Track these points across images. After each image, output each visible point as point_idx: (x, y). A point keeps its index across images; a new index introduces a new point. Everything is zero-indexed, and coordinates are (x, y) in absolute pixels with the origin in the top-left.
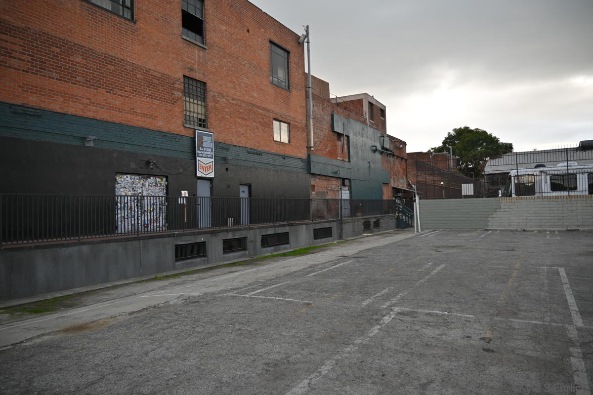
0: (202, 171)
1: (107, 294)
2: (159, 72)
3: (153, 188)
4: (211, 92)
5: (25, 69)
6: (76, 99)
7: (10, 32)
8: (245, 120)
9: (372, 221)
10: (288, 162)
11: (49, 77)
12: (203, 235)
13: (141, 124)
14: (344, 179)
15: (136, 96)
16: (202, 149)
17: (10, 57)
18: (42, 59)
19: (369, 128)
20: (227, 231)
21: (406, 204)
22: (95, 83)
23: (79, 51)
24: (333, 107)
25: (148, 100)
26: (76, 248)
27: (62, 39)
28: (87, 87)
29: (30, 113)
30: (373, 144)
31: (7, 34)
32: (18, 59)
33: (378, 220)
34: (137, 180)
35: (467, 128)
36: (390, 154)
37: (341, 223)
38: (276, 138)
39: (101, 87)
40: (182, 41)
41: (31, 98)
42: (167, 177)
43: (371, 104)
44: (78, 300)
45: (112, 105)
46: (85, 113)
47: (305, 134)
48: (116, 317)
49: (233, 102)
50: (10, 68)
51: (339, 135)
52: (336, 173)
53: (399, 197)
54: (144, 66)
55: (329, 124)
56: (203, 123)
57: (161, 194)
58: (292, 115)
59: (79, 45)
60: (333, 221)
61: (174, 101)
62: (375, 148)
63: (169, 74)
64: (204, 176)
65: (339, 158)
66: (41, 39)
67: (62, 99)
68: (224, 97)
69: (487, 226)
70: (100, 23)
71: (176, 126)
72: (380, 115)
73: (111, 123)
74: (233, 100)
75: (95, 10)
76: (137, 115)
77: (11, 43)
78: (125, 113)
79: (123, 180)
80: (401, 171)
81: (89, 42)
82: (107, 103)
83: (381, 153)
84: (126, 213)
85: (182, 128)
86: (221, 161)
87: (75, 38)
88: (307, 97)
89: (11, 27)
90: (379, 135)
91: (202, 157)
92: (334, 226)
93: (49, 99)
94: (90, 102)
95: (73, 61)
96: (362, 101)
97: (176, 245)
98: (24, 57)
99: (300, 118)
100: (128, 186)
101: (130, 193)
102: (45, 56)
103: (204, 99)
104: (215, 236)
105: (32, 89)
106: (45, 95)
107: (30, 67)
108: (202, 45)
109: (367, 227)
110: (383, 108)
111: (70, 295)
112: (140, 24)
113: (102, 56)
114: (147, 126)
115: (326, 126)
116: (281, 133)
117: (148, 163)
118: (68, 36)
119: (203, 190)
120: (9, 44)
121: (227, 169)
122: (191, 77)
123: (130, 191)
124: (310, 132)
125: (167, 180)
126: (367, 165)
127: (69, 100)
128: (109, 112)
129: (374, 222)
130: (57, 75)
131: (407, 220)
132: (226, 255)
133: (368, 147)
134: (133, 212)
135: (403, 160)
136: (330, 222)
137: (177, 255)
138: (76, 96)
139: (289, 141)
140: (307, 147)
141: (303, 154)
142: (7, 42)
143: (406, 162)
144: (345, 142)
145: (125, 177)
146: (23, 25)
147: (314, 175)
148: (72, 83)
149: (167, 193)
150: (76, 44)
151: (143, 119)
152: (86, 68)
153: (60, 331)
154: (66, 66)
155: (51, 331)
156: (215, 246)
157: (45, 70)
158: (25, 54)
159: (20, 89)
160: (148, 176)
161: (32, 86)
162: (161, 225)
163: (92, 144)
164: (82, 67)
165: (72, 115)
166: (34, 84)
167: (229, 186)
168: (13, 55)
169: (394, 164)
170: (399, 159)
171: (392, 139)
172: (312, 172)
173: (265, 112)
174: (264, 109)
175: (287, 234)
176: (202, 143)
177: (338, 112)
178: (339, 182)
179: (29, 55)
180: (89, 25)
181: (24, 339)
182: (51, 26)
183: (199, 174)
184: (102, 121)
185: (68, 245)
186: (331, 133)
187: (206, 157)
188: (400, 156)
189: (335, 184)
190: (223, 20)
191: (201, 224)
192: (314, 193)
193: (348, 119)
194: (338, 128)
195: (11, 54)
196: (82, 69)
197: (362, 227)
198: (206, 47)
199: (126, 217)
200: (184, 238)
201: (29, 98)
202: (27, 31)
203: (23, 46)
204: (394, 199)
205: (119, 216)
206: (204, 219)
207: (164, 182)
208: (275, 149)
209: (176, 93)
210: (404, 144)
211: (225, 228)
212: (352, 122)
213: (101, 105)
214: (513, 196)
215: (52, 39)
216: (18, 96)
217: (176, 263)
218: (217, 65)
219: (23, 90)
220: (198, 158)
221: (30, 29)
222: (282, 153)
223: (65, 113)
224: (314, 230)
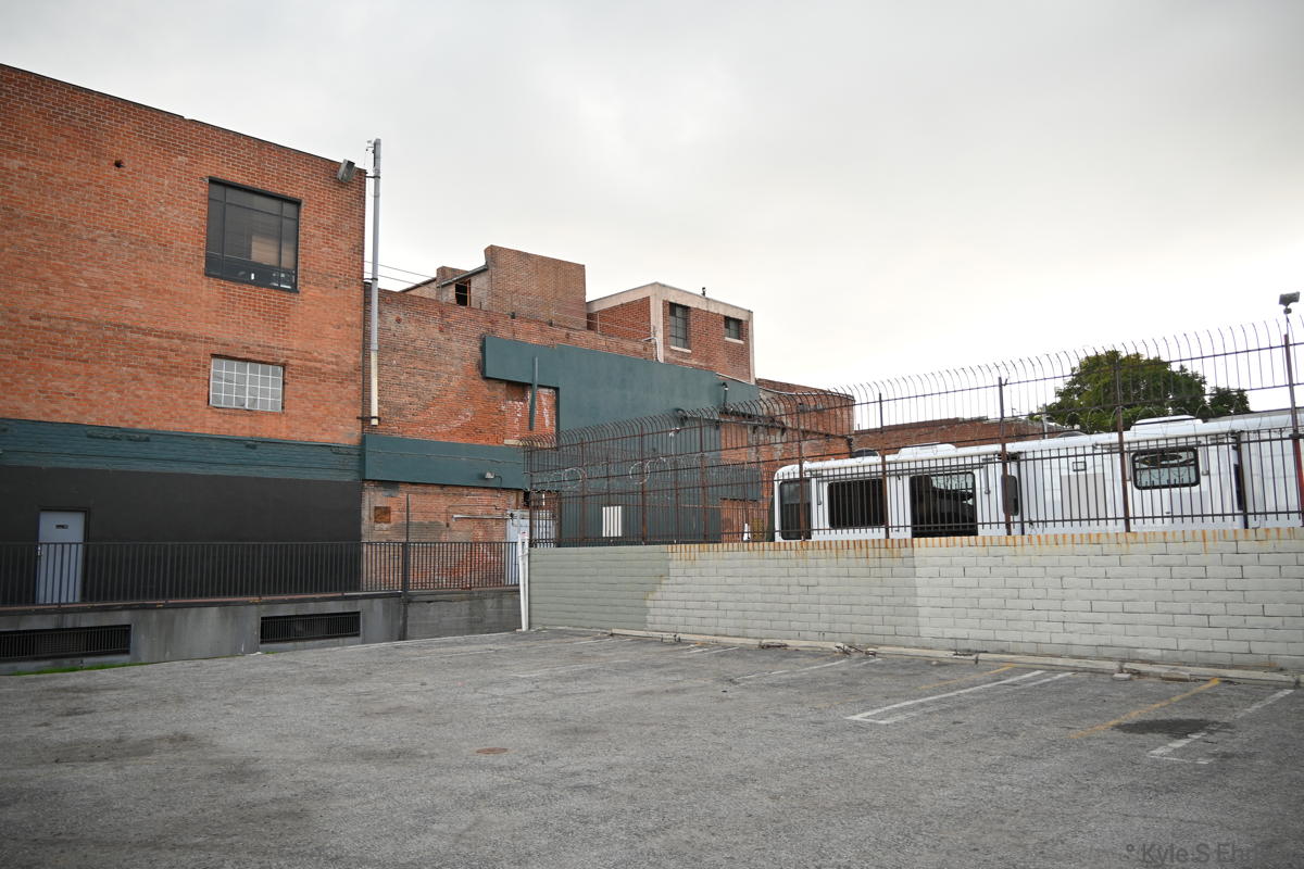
8: (85, 361)
10: (262, 454)
14: (527, 492)
19: (658, 365)
30: (679, 403)
36: (765, 427)
37: (406, 603)
47: (357, 387)
51: (515, 386)
52: (483, 477)
55: (469, 362)
58: (297, 344)
60: (367, 598)
65: (509, 441)
69: (645, 622)
72: (723, 332)
74: (35, 318)
83: (718, 425)
88: (367, 302)
90: (709, 381)
92: (371, 609)
96: (649, 305)
99: (334, 351)
110: (740, 317)
115: (455, 367)
124: (369, 383)
133: (653, 413)
136: (350, 599)
139: (285, 407)
140: (360, 418)
141: (342, 436)
144: (546, 403)
147: (387, 483)
170: (816, 438)
171: (781, 388)
172: (370, 477)
174: (169, 335)
175: (119, 630)
177: (514, 332)
178: (510, 499)
186: (481, 383)
188: (826, 432)
189: (491, 503)
192: (383, 526)
194: (508, 370)
208: (211, 426)
210: (844, 400)
212: (577, 352)
222: (245, 433)
224: (263, 618)
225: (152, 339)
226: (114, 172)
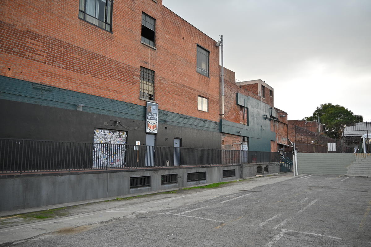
0: (150, 129)
1: (85, 209)
2: (125, 64)
3: (117, 139)
4: (158, 77)
5: (44, 61)
6: (73, 80)
7: (36, 38)
8: (179, 95)
9: (263, 167)
10: (206, 124)
11: (58, 67)
12: (149, 172)
13: (112, 97)
14: (244, 137)
15: (110, 79)
16: (151, 114)
17: (35, 54)
18: (54, 55)
19: (262, 103)
20: (165, 169)
21: (287, 155)
22: (86, 71)
23: (77, 51)
24: (238, 89)
25: (118, 81)
26: (67, 177)
27: (67, 43)
28: (80, 73)
29: (44, 89)
30: (265, 113)
31: (34, 40)
32: (40, 55)
33: (267, 166)
34: (108, 133)
35: (330, 105)
36: (276, 121)
37: (242, 167)
38: (199, 108)
39: (89, 73)
40: (141, 44)
41: (46, 80)
42: (127, 132)
43: (263, 87)
44: (67, 211)
45: (95, 85)
46: (78, 89)
47: (218, 106)
48: (92, 224)
49: (172, 84)
50: (35, 60)
51: (242, 107)
52: (239, 132)
53: (282, 150)
54: (116, 60)
55: (235, 100)
56: (151, 97)
57: (122, 143)
58: (210, 93)
59: (77, 47)
60: (236, 165)
61: (134, 83)
62: (266, 116)
63: (132, 65)
64: (151, 132)
65: (241, 123)
66: (55, 43)
67: (65, 80)
68: (166, 80)
69: (346, 173)
70: (91, 33)
71: (134, 99)
72: (270, 94)
73: (93, 96)
74: (172, 82)
75: (88, 26)
76: (110, 91)
77: (36, 45)
78: (103, 90)
79: (99, 133)
80: (284, 133)
81: (83, 45)
82: (92, 83)
83: (270, 120)
84: (100, 155)
85: (138, 100)
86: (162, 122)
87: (75, 42)
88: (220, 81)
89: (37, 35)
90: (269, 107)
91: (150, 119)
92: (237, 169)
93: (57, 80)
94: (82, 83)
95: (73, 57)
96: (257, 85)
97: (131, 178)
98: (43, 54)
99: (216, 95)
100: (102, 137)
101: (103, 141)
102: (56, 54)
103: (153, 82)
104: (157, 172)
105: (47, 74)
106: (55, 78)
107: (47, 60)
108: (153, 47)
109: (259, 170)
110: (272, 90)
111: (61, 208)
112: (114, 34)
113: (91, 54)
114: (116, 99)
115: (233, 101)
116: (202, 105)
117: (115, 122)
118: (71, 41)
119: (150, 141)
120: (35, 46)
121: (166, 128)
122: (145, 67)
123: (103, 140)
124: (222, 105)
125: (127, 134)
126: (260, 128)
127: (69, 81)
128: (93, 89)
129: (264, 167)
130: (62, 65)
131: (288, 167)
132: (163, 186)
133: (261, 116)
134: (104, 154)
135: (285, 125)
136: (234, 166)
137: (131, 185)
138: (73, 79)
139: (208, 111)
140: (219, 115)
141: (217, 120)
142: (34, 44)
143: (287, 126)
144: (246, 112)
145: (100, 131)
146: (44, 34)
147: (224, 133)
148: (71, 70)
149: (126, 142)
150: (75, 46)
151: (114, 94)
152: (80, 61)
153: (56, 232)
154: (68, 60)
155: (50, 231)
156: (156, 179)
157: (56, 62)
158: (44, 52)
159: (40, 74)
160: (115, 131)
161: (47, 72)
162: (122, 163)
163: (81, 109)
164: (78, 61)
165: (70, 91)
166: (49, 71)
167: (167, 139)
168: (37, 53)
169: (279, 128)
170: (283, 125)
171: (277, 110)
172: (223, 131)
173: (193, 91)
174: (192, 89)
175: (204, 173)
176: (151, 110)
177: (241, 92)
178: (241, 139)
179: (46, 53)
180: (84, 35)
181: (33, 236)
182: (61, 35)
183: (148, 131)
184: (88, 94)
185: (62, 175)
186: (236, 106)
187: (152, 120)
188: (283, 122)
189: (238, 140)
190: (167, 32)
191: (148, 164)
192: (223, 145)
193: (248, 96)
194: (241, 103)
195: (36, 52)
196: (78, 62)
197: (256, 170)
198: (156, 49)
199: (100, 157)
200: (136, 173)
201: (44, 80)
202: (47, 38)
203: (44, 47)
204: (278, 151)
205: (96, 156)
206: (150, 161)
207: (125, 135)
208: (198, 116)
209: (135, 77)
210: (286, 114)
211: (164, 167)
212: (251, 98)
213: (88, 84)
214: (365, 152)
215: (61, 43)
216: (39, 78)
217: (131, 190)
218: (162, 60)
219: (41, 75)
220: (147, 120)
221: (48, 36)
222: (203, 118)
223: (66, 89)
224: (223, 171)
225: (189, 90)
226: (182, 41)
